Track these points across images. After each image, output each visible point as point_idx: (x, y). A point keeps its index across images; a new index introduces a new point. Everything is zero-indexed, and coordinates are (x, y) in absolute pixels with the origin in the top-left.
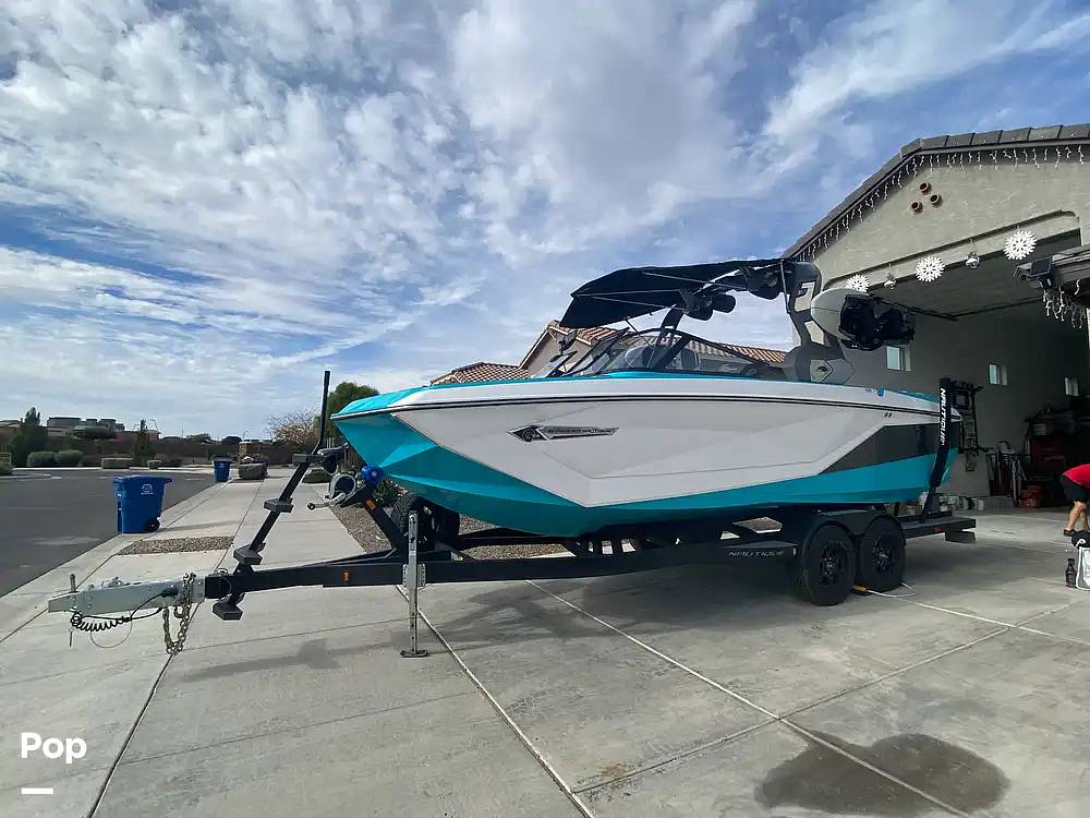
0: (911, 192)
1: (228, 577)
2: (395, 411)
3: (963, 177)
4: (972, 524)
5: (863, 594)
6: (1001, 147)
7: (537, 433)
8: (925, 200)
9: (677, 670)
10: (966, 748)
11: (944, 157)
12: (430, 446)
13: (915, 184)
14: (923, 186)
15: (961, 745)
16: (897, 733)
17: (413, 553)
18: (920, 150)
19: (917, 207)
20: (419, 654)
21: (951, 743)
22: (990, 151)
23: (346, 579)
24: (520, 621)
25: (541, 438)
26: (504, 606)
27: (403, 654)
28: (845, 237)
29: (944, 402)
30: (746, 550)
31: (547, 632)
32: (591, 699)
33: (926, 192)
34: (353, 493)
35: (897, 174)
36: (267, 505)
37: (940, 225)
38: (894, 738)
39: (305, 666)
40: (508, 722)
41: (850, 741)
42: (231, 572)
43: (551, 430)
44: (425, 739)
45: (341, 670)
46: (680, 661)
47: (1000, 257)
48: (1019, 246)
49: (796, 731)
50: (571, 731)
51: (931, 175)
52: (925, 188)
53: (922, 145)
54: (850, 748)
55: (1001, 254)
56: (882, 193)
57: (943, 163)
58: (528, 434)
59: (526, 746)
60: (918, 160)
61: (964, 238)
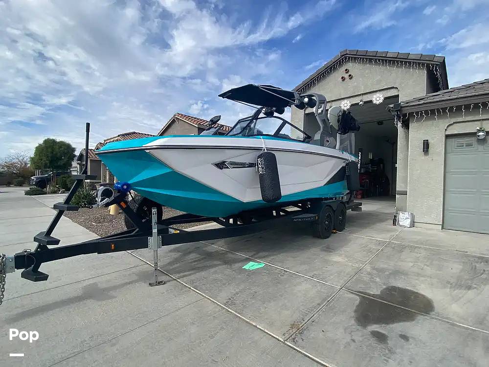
0: (340, 72)
1: (31, 254)
2: (147, 149)
3: (361, 68)
4: (361, 204)
5: (335, 233)
6: (376, 58)
7: (226, 165)
8: (346, 76)
9: (288, 273)
10: (409, 289)
11: (355, 58)
12: (169, 170)
13: (343, 69)
14: (346, 70)
15: (407, 288)
16: (385, 287)
17: (155, 231)
18: (347, 54)
19: (343, 79)
20: (160, 283)
21: (404, 288)
22: (372, 59)
23: (113, 248)
24: (202, 259)
25: (227, 167)
26: (190, 253)
27: (150, 284)
28: (315, 88)
29: (360, 157)
30: (300, 218)
31: (219, 263)
32: (261, 292)
33: (347, 73)
34: (112, 198)
35: (337, 63)
36: (55, 207)
37: (351, 87)
38: (385, 289)
39: (92, 300)
40: (229, 311)
41: (372, 293)
42: (33, 251)
43: (232, 163)
44: (193, 330)
45: (117, 299)
46: (287, 268)
47: (371, 103)
48: (378, 99)
49: (350, 292)
50: (263, 310)
51: (350, 66)
52: (347, 71)
53: (348, 52)
54: (373, 296)
55: (371, 101)
56: (331, 71)
57: (355, 61)
58: (221, 165)
59: (247, 322)
60: (346, 59)
61: (360, 94)
